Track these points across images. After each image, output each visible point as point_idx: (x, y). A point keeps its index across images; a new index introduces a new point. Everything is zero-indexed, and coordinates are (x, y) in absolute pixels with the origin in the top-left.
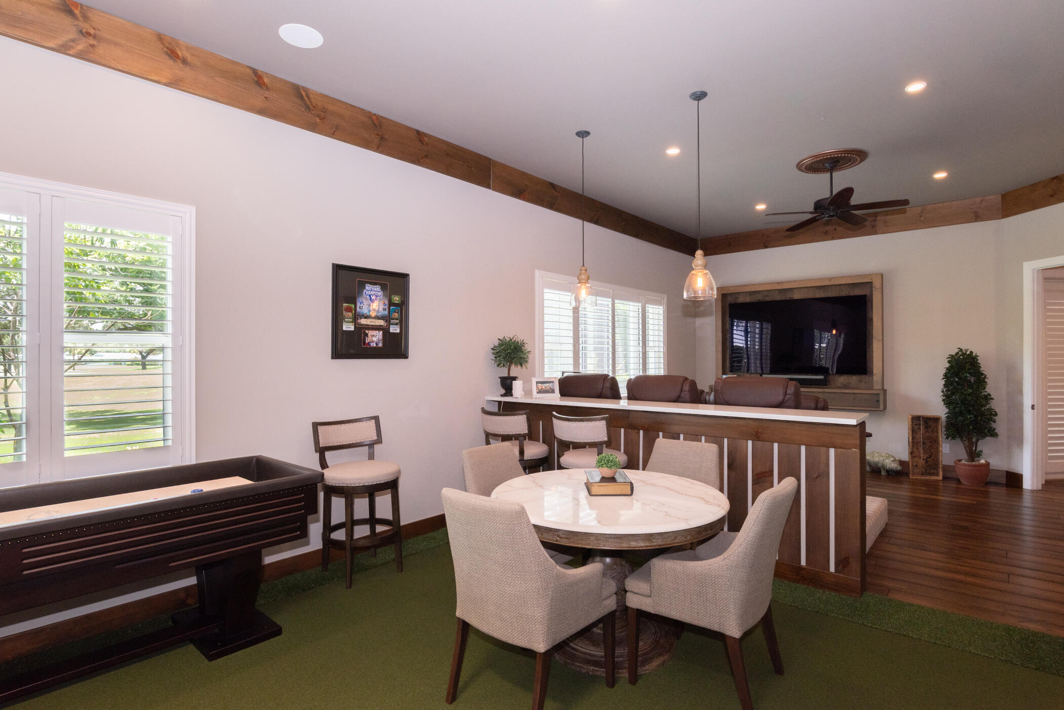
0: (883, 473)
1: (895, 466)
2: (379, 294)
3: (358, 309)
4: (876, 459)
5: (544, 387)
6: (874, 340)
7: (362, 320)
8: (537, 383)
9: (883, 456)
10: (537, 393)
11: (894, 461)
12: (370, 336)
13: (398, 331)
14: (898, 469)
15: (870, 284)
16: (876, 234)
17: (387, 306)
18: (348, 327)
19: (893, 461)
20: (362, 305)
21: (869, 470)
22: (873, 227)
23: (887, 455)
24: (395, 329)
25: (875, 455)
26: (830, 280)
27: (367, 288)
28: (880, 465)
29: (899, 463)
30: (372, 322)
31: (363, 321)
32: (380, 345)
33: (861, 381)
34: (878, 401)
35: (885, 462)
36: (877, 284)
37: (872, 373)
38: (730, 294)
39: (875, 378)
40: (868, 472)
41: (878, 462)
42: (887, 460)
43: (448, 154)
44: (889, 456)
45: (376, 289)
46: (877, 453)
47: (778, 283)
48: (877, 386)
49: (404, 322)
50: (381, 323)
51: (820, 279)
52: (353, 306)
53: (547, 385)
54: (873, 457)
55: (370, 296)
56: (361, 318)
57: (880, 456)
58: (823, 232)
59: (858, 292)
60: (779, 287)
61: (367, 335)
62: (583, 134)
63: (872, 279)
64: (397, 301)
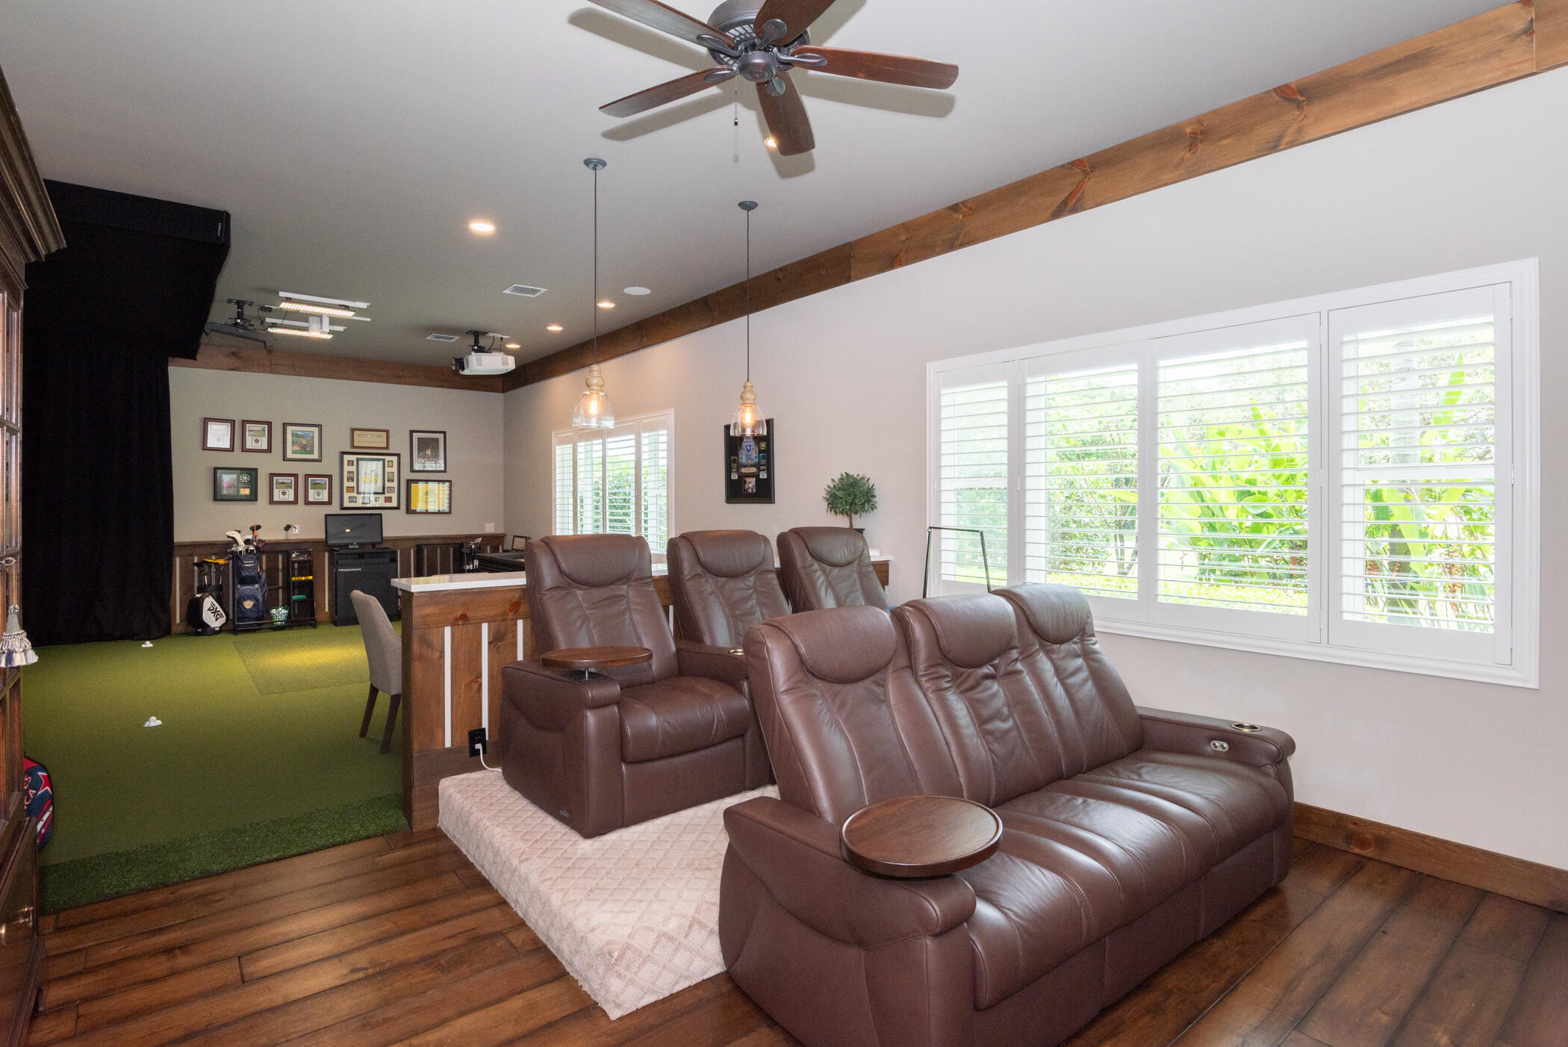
3: (741, 460)
12: (748, 483)
13: (766, 477)
18: (735, 477)
24: (763, 475)
30: (749, 470)
31: (744, 470)
32: (754, 491)
49: (770, 468)
50: (754, 470)
52: (736, 458)
56: (742, 468)
61: (745, 482)
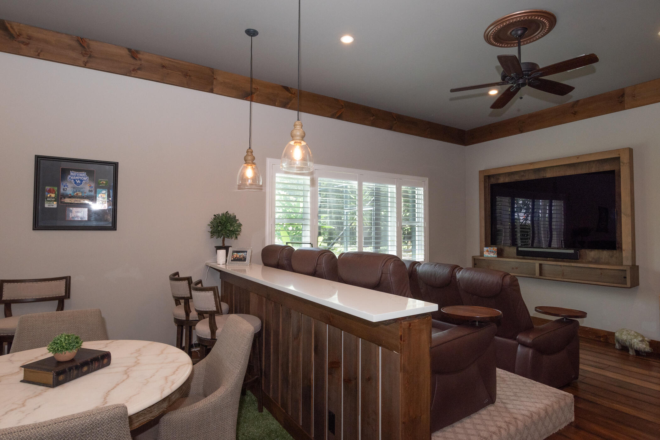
0: (631, 353)
1: (644, 347)
2: (85, 179)
3: (62, 191)
4: (624, 337)
5: (238, 256)
6: (622, 215)
7: (66, 199)
8: (234, 252)
9: (631, 335)
10: (232, 260)
11: (642, 341)
12: (74, 212)
14: (646, 350)
15: (617, 160)
16: (624, 109)
17: (93, 188)
18: (51, 205)
19: (640, 341)
20: (66, 187)
21: (618, 347)
22: (621, 103)
23: (636, 334)
25: (624, 333)
26: (578, 158)
27: (72, 174)
28: (627, 344)
29: (648, 344)
30: (76, 201)
31: (68, 201)
32: (86, 219)
33: (612, 257)
34: (625, 278)
35: (633, 341)
36: (625, 159)
37: (621, 248)
38: (493, 176)
39: (624, 254)
40: (617, 349)
41: (626, 340)
42: (635, 340)
43: (163, 67)
44: (638, 334)
45: (81, 175)
46: (627, 331)
47: (531, 164)
48: (627, 262)
50: (85, 201)
51: (569, 158)
52: (56, 188)
53: (241, 254)
54: (621, 335)
55: (75, 180)
56: (65, 198)
57: (629, 334)
58: (572, 113)
59: (607, 168)
60: (531, 167)
61: (70, 211)
62: (252, 33)
63: (619, 154)
64: (104, 184)
